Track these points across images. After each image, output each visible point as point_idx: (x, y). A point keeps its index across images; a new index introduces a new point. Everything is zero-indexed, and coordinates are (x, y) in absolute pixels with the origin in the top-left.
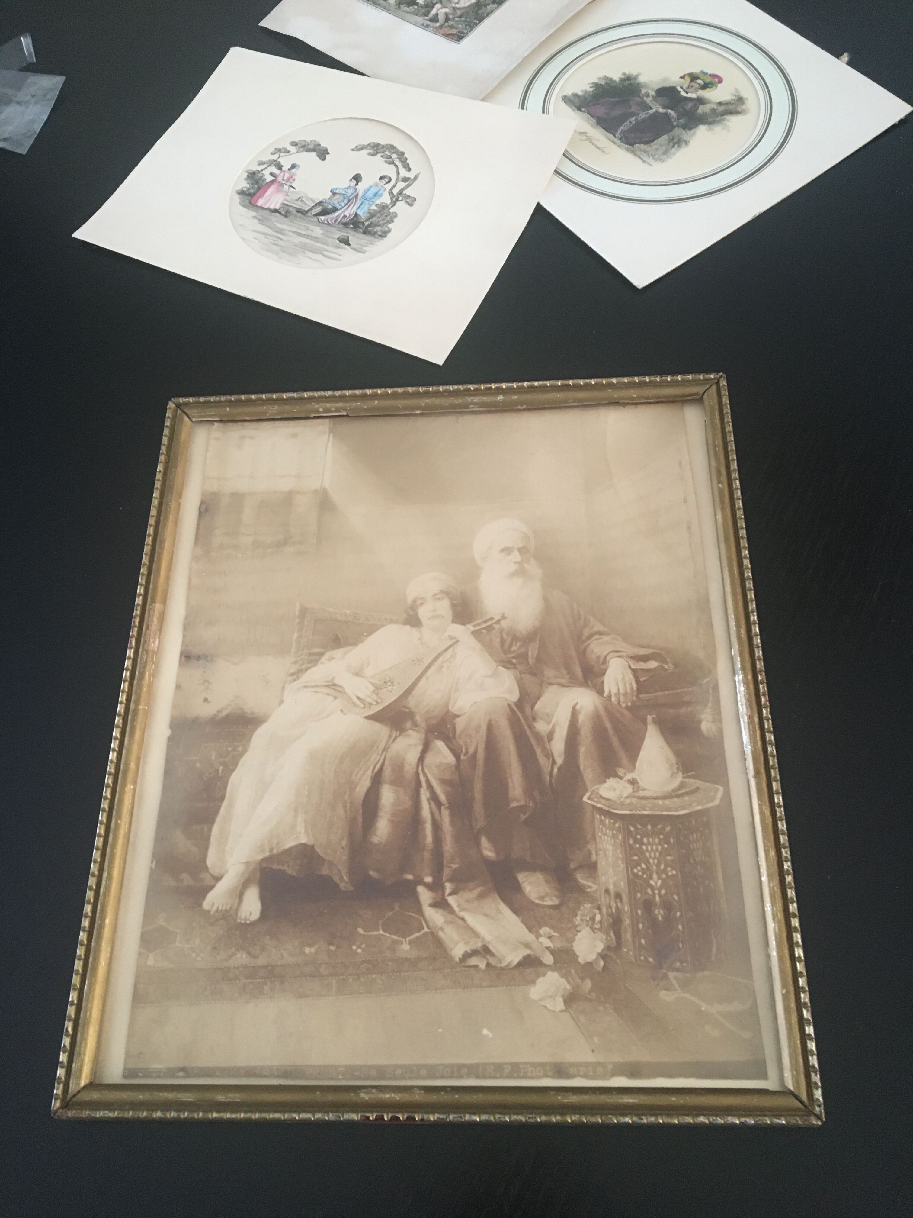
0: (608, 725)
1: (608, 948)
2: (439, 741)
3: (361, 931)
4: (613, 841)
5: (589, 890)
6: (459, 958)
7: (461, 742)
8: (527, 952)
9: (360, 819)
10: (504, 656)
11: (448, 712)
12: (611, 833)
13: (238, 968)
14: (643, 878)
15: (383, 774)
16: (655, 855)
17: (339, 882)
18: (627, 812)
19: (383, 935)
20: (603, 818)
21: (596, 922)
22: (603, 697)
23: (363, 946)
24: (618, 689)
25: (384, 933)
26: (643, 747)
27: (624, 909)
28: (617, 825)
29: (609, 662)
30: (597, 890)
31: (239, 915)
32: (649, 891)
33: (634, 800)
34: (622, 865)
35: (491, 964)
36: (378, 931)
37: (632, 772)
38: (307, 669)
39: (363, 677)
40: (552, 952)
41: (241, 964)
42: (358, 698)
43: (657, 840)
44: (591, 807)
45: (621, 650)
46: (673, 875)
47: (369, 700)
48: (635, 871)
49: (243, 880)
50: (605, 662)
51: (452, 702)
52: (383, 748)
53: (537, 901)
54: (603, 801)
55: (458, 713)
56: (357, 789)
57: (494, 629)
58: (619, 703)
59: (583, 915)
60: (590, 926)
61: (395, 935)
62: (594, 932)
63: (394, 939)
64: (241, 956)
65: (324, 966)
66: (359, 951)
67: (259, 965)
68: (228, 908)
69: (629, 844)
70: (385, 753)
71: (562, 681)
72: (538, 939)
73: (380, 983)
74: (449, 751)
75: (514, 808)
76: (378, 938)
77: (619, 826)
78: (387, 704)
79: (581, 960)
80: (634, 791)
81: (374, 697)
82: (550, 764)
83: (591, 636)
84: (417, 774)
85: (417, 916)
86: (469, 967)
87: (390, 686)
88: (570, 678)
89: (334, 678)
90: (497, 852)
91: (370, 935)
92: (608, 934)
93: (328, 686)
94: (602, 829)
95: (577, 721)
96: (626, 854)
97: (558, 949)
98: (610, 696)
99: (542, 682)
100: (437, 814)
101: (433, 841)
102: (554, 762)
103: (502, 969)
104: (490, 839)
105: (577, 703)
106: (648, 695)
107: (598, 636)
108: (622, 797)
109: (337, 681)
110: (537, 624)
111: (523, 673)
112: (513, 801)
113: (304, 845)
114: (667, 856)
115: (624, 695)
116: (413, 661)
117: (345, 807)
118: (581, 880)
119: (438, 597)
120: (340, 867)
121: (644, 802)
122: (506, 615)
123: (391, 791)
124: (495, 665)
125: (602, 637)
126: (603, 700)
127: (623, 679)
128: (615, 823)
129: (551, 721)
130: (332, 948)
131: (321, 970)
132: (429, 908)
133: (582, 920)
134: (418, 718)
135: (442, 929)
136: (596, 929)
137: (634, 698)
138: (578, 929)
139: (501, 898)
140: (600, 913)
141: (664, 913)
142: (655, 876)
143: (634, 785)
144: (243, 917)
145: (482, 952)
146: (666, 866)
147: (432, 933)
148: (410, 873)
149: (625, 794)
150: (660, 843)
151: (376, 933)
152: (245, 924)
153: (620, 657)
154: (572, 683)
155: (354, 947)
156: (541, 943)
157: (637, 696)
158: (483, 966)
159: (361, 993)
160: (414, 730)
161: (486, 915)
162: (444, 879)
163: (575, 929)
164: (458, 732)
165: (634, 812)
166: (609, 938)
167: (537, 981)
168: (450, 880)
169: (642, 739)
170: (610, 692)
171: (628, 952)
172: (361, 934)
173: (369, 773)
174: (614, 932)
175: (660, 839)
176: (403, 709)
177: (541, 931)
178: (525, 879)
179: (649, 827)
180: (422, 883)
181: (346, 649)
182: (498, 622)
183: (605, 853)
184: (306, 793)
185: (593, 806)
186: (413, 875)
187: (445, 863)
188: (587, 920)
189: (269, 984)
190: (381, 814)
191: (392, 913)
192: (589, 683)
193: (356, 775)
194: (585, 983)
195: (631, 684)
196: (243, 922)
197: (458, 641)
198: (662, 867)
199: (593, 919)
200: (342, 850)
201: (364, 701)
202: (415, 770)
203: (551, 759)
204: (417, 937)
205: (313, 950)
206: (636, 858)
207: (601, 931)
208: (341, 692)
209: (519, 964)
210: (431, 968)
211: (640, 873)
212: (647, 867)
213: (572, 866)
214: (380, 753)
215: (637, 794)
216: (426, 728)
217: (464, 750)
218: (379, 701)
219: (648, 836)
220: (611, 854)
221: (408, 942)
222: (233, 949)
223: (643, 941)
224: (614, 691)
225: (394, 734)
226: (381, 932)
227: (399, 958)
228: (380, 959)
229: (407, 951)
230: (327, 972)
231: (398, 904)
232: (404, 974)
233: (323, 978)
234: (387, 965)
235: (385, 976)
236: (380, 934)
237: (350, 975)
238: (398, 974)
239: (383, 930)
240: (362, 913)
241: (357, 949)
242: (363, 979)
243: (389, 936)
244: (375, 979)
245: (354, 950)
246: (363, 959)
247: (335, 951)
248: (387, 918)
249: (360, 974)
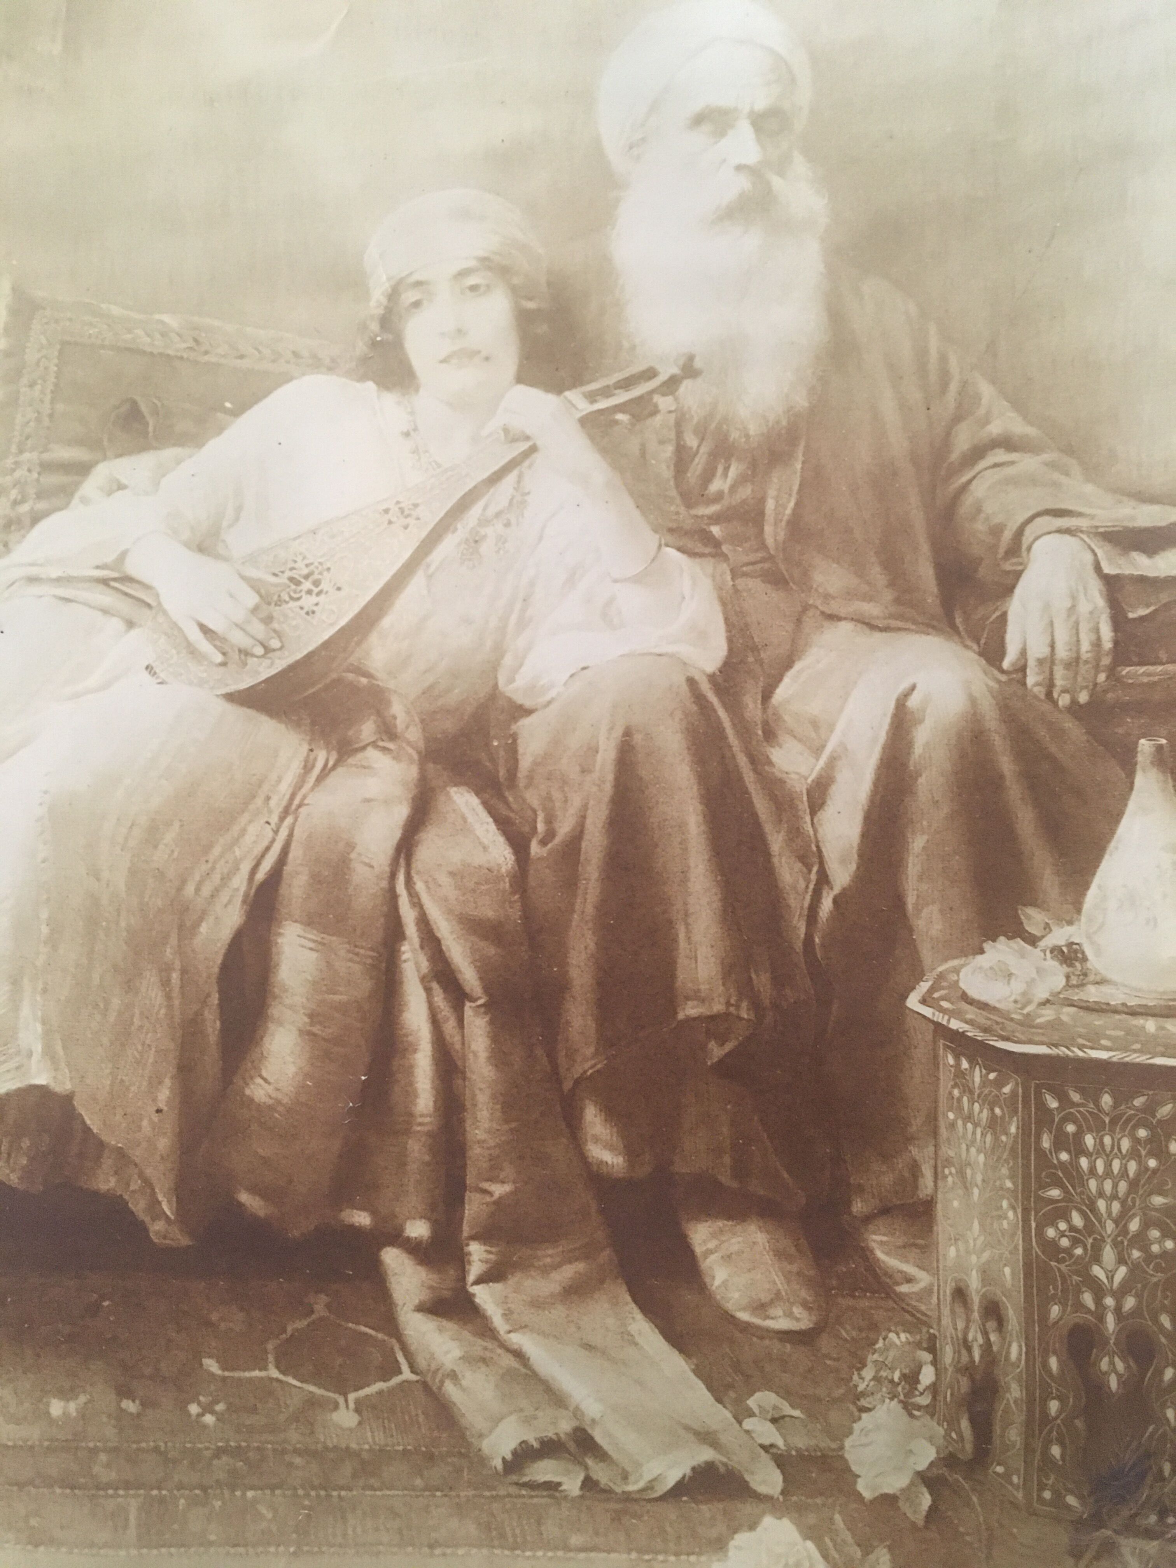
0: (1007, 765)
1: (949, 1460)
2: (463, 789)
3: (212, 1365)
4: (989, 1138)
5: (904, 1289)
6: (504, 1459)
7: (533, 798)
8: (706, 1454)
9: (212, 1025)
10: (682, 509)
11: (494, 694)
12: (985, 1113)
14: (1071, 1255)
15: (283, 890)
16: (1115, 1186)
17: (147, 1219)
18: (1042, 1050)
19: (277, 1380)
20: (965, 1064)
21: (921, 1387)
22: (1003, 672)
23: (220, 1407)
24: (1052, 646)
25: (281, 1377)
26: (1113, 844)
27: (1008, 1353)
28: (1007, 1089)
29: (1029, 549)
30: (928, 1291)
32: (1088, 1299)
33: (1067, 1014)
34: (1011, 1214)
35: (596, 1483)
36: (265, 1368)
37: (1070, 923)
38: (36, 519)
39: (218, 557)
40: (781, 1461)
42: (205, 630)
43: (1125, 1144)
44: (932, 1027)
45: (1070, 508)
46: (1164, 1254)
47: (238, 639)
48: (1051, 1233)
50: (1015, 549)
51: (508, 661)
52: (284, 803)
53: (744, 1316)
54: (971, 1013)
55: (528, 703)
56: (204, 928)
57: (655, 412)
58: (1049, 694)
59: (880, 1365)
60: (902, 1397)
61: (315, 1385)
62: (911, 1415)
63: (311, 1392)
65: (103, 1457)
66: (209, 1419)
69: (1040, 1151)
70: (289, 820)
71: (871, 609)
72: (740, 1423)
73: (270, 1515)
74: (493, 827)
75: (689, 1020)
76: (266, 1389)
77: (1014, 1093)
78: (299, 656)
79: (865, 1489)
80: (1068, 986)
81: (258, 629)
82: (811, 886)
83: (978, 453)
84: (392, 896)
85: (380, 1336)
86: (532, 1486)
87: (309, 592)
88: (897, 601)
89: (123, 555)
90: (631, 1153)
91: (239, 1379)
92: (952, 1423)
93: (105, 582)
94: (959, 1100)
95: (910, 745)
96: (1026, 1177)
97: (798, 1450)
98: (1021, 669)
99: (806, 608)
100: (450, 1027)
101: (436, 1108)
102: (824, 879)
103: (627, 1498)
104: (610, 1112)
105: (913, 688)
106: (1151, 668)
107: (1000, 456)
108: (1029, 1002)
109: (132, 568)
110: (802, 401)
111: (745, 575)
112: (687, 998)
113: (43, 1092)
114: (1150, 1194)
115: (1068, 666)
116: (387, 511)
117: (165, 983)
118: (880, 1255)
119: (472, 280)
120: (149, 1172)
121: (1098, 1021)
122: (698, 364)
123: (312, 945)
124: (652, 540)
125: (1014, 456)
126: (999, 682)
127: (1072, 609)
128: (999, 1084)
129: (823, 747)
130: (131, 1407)
131: (97, 1469)
132: (419, 1316)
133: (876, 1379)
134: (397, 709)
135: (453, 1376)
136: (919, 1408)
137: (1102, 677)
138: (863, 1402)
139: (635, 1301)
140: (934, 1363)
141: (1128, 1367)
142: (1109, 1254)
143: (1071, 965)
145: (572, 1446)
146: (1146, 1225)
147: (425, 1386)
148: (363, 1209)
149: (1041, 993)
150: (1134, 1154)
151: (257, 1373)
153: (1068, 531)
154: (901, 617)
155: (194, 1409)
156: (747, 1432)
157: (1112, 671)
158: (572, 1485)
159: (211, 1544)
160: (384, 749)
161: (588, 1347)
162: (466, 1230)
163: (855, 1404)
164: (525, 763)
165: (1063, 1051)
166: (954, 1435)
167: (732, 1544)
168: (482, 1236)
169: (1115, 817)
170: (1023, 653)
171: (1007, 1476)
172: (213, 1376)
173: (240, 882)
174: (972, 1421)
175: (1136, 1141)
176: (351, 676)
177: (751, 1402)
178: (711, 1245)
179: (1106, 1100)
180: (397, 1238)
181: (169, 453)
182: (672, 384)
183: (961, 1173)
184: (45, 930)
185: (937, 1025)
186: (374, 1213)
187: (470, 1180)
188: (892, 1381)
190: (275, 1011)
191: (305, 1323)
192: (958, 621)
193: (198, 890)
194: (872, 1557)
195: (1097, 630)
197: (533, 449)
198: (1134, 1226)
199: (912, 1378)
200: (155, 1118)
201: (224, 640)
202: (384, 884)
203: (815, 869)
204: (380, 1393)
205: (72, 1407)
206: (1055, 1193)
207: (932, 1415)
208: (149, 606)
209: (679, 1490)
210: (418, 1482)
211: (1065, 1242)
212: (1089, 1228)
213: (858, 1207)
214: (274, 819)
215: (1076, 996)
216: (421, 744)
217: (541, 827)
218: (275, 643)
219: (1099, 1128)
220: (979, 1178)
221: (352, 1405)
223: (1056, 1451)
224: (1037, 650)
225: (321, 757)
226: (274, 1373)
227: (326, 1448)
228: (270, 1446)
229: (351, 1430)
230: (113, 1475)
231: (323, 1299)
232: (339, 1496)
233: (102, 1493)
234: (290, 1465)
235: (284, 1496)
236: (271, 1379)
237: (180, 1486)
238: (323, 1493)
239: (278, 1367)
240: (214, 1317)
241: (203, 1415)
242: (219, 1503)
243: (298, 1384)
244: (255, 1501)
245: (194, 1418)
246: (220, 1444)
247: (139, 1415)
248: (292, 1335)
249: (211, 1487)
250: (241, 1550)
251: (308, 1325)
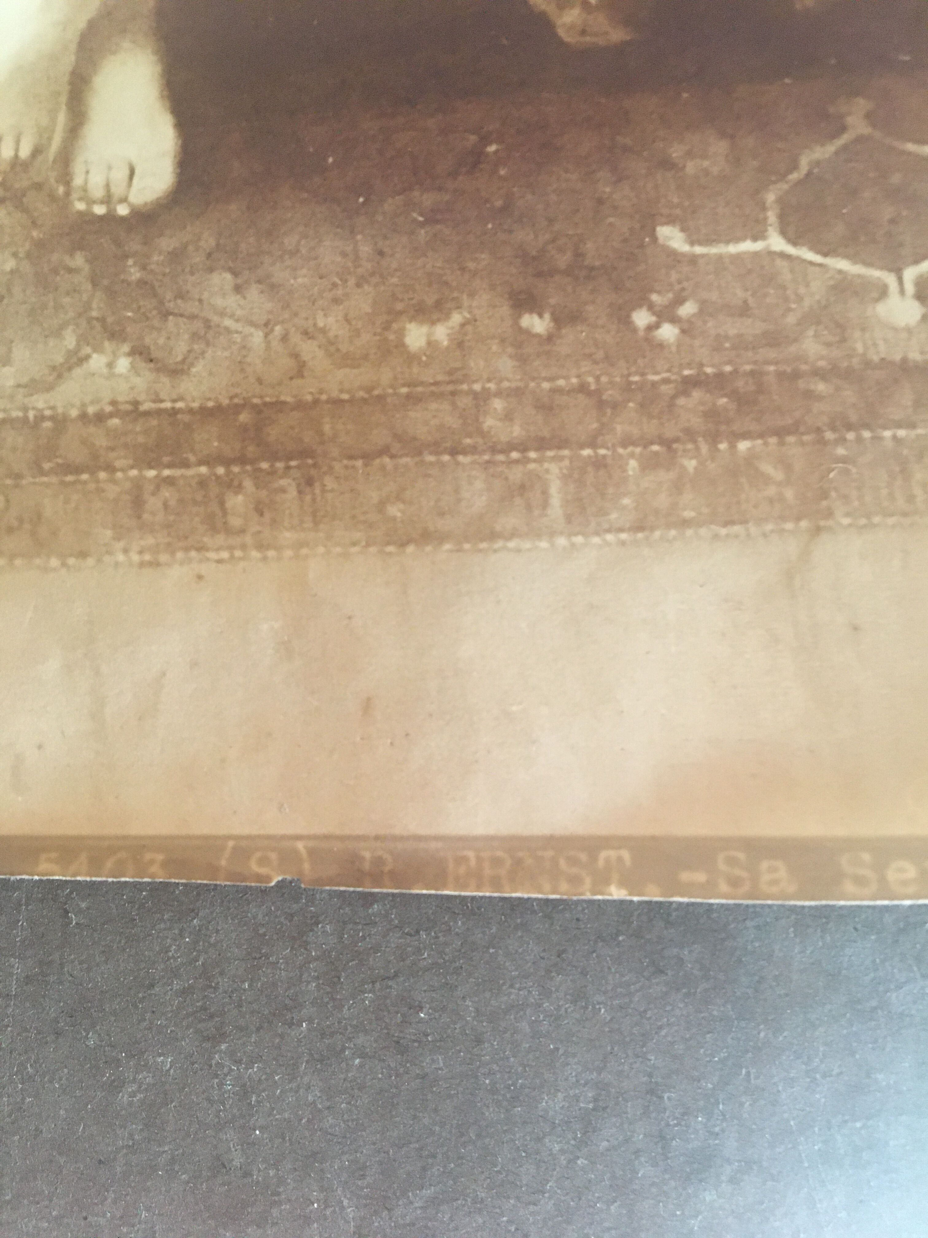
3: (672, 237)
13: (100, 418)
17: (554, 11)
19: (783, 255)
23: (687, 309)
25: (790, 250)
31: (78, 181)
36: (761, 235)
41: (113, 403)
49: (81, 24)
61: (846, 257)
63: (840, 272)
64: (110, 365)
65: (498, 405)
66: (668, 332)
67: (196, 405)
68: (25, 152)
73: (778, 475)
76: (762, 273)
91: (720, 258)
130: (537, 324)
131: (489, 423)
144: (98, 193)
151: (748, 246)
152: (110, 218)
155: (642, 317)
159: (685, 523)
172: (673, 254)
189: (248, 484)
191: (830, 149)
196: (100, 210)
205: (442, 333)
221: (910, 288)
222: (70, 340)
226: (777, 242)
227: (868, 364)
228: (772, 368)
229: (909, 330)
230: (517, 431)
231: (862, 105)
232: (894, 437)
233: (501, 457)
234: (809, 395)
235: (803, 444)
236: (772, 254)
237: (627, 442)
238: (867, 434)
239: (783, 233)
240: (676, 152)
241: (657, 326)
242: (694, 463)
243: (818, 258)
244: (751, 459)
245: (641, 333)
246: (686, 372)
247: (550, 338)
248: (809, 174)
249: (677, 440)
250: (737, 529)
251: (837, 153)
